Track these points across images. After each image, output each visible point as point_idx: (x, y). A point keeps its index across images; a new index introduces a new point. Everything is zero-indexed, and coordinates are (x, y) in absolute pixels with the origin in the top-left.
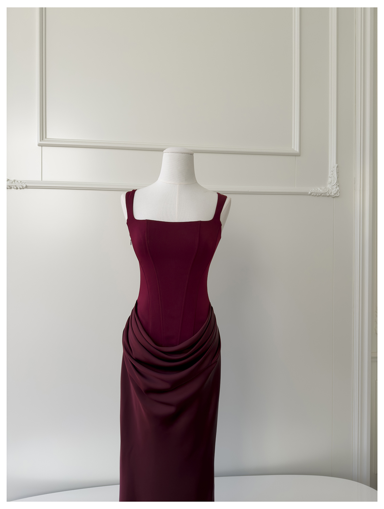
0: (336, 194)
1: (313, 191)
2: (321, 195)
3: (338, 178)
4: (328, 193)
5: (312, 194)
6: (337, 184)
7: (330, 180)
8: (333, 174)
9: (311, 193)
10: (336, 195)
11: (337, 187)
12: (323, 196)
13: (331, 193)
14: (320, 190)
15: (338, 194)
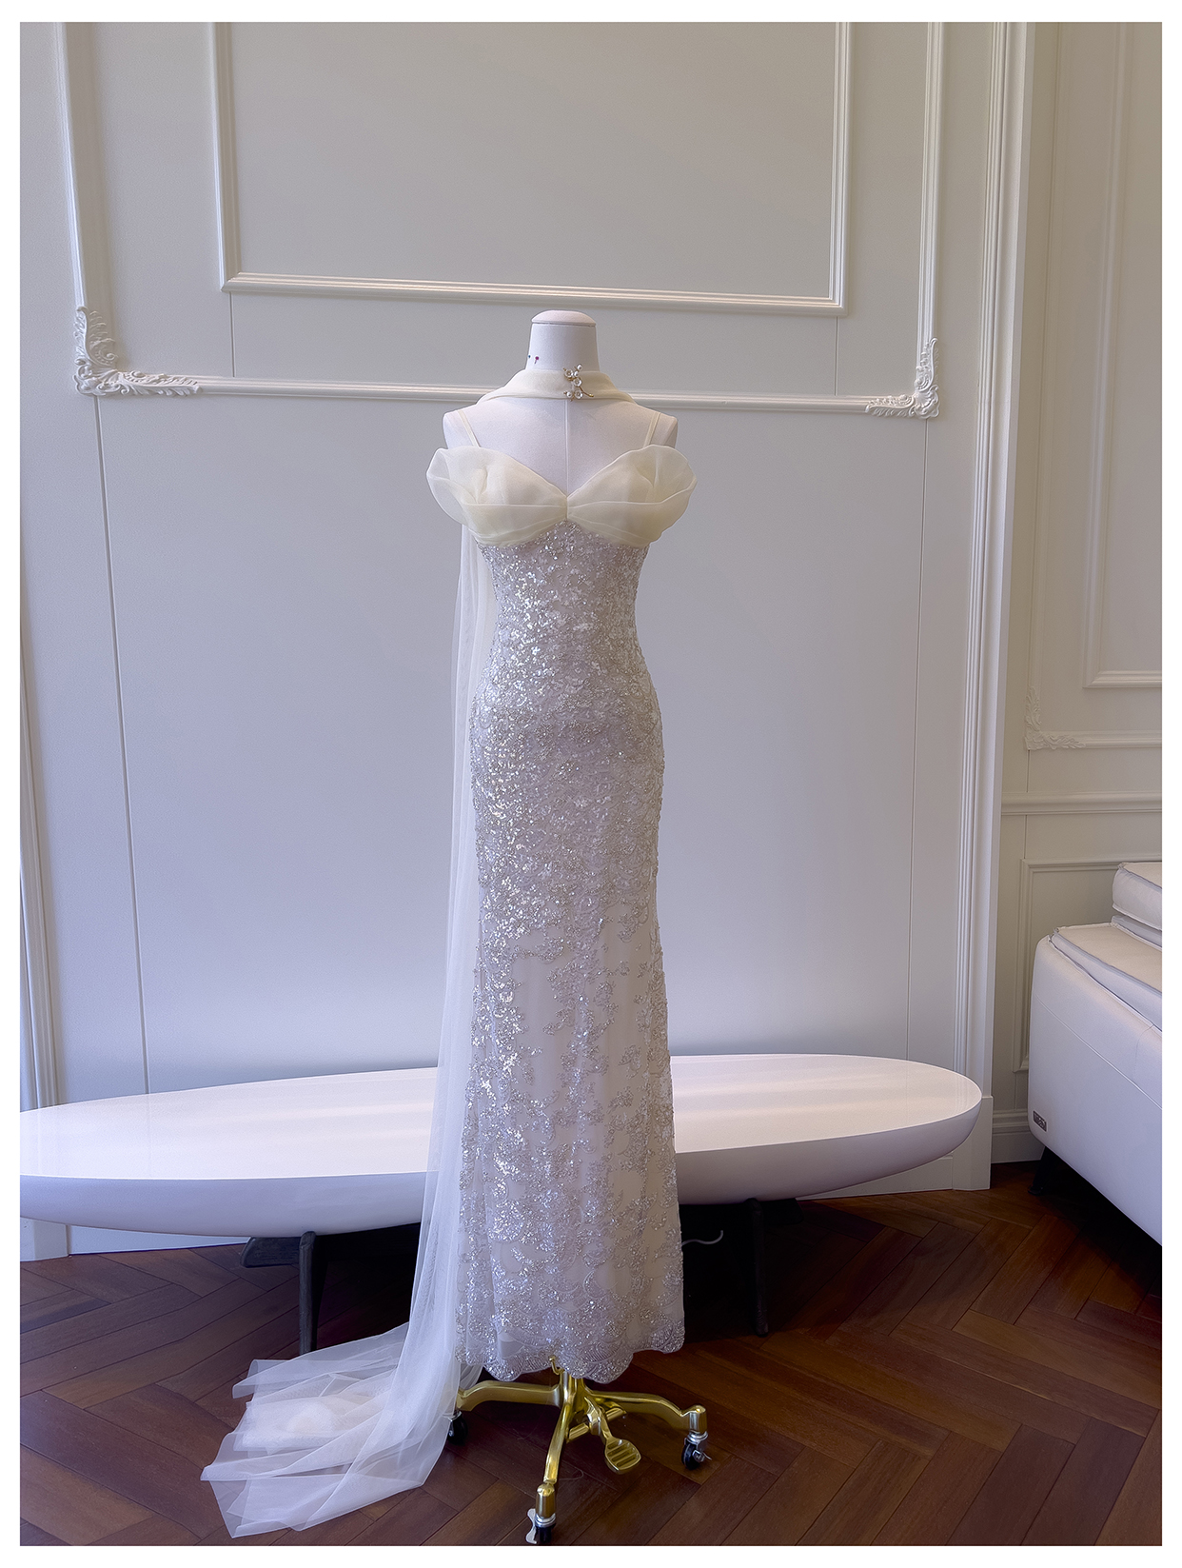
0: (929, 412)
1: (876, 405)
2: (894, 415)
3: (936, 372)
4: (912, 410)
5: (874, 413)
6: (934, 388)
7: (917, 380)
8: (925, 363)
9: (872, 410)
10: (932, 415)
11: (932, 396)
12: (900, 417)
13: (920, 409)
14: (892, 401)
15: (935, 413)
